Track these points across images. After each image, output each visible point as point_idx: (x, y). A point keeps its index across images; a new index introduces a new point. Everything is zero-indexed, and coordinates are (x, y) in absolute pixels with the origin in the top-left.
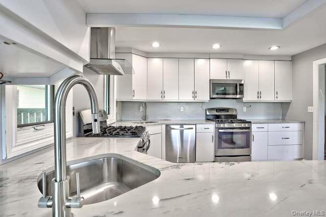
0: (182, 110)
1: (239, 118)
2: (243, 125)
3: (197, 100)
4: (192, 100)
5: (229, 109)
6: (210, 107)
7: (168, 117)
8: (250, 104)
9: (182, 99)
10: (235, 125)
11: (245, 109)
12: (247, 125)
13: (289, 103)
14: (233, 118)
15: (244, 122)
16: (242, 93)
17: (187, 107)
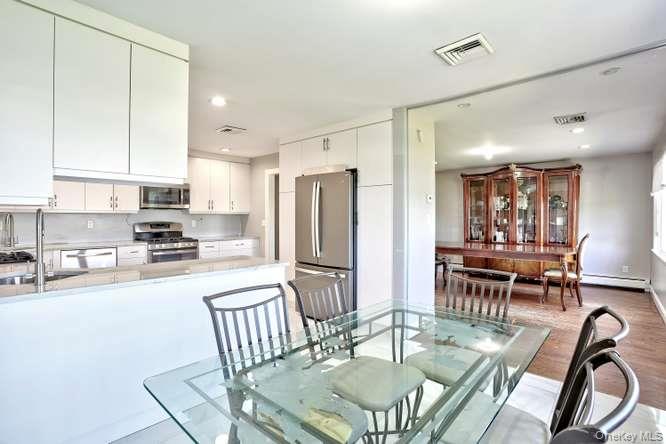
0: (90, 225)
1: (184, 235)
2: (187, 245)
3: (118, 210)
4: (109, 210)
5: (172, 223)
6: (142, 221)
7: (63, 238)
8: (200, 217)
9: (90, 209)
10: (180, 245)
11: (194, 223)
12: (192, 244)
13: (247, 215)
14: (177, 236)
15: (189, 240)
16: (187, 201)
17: (100, 222)
